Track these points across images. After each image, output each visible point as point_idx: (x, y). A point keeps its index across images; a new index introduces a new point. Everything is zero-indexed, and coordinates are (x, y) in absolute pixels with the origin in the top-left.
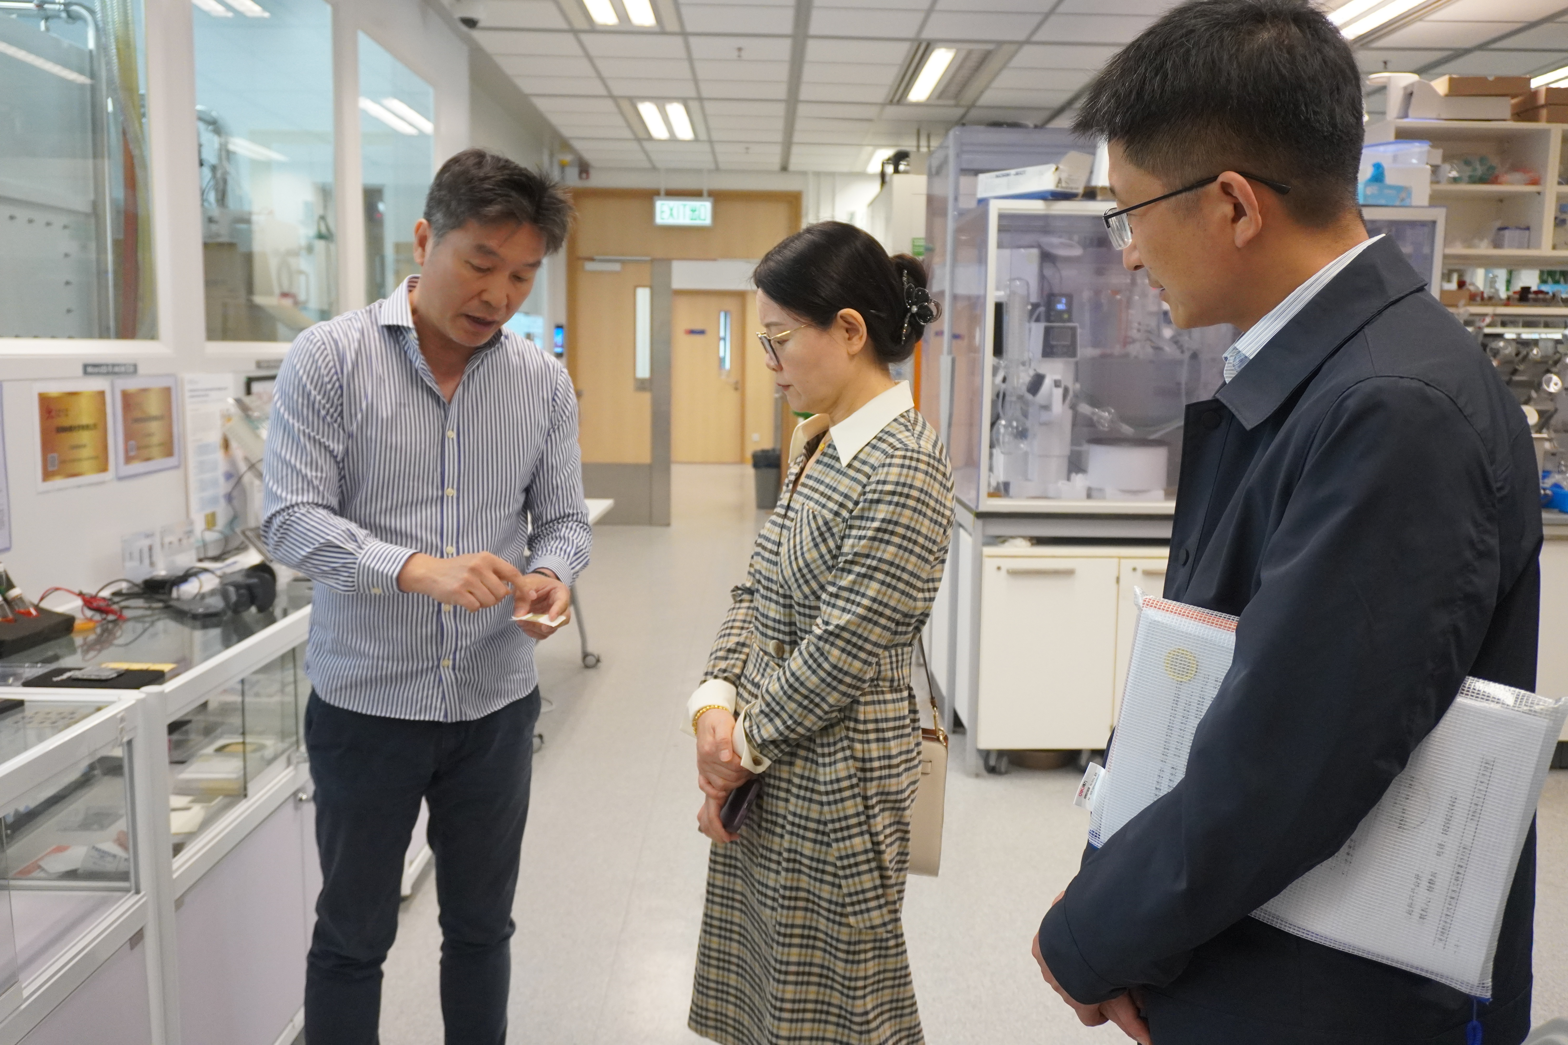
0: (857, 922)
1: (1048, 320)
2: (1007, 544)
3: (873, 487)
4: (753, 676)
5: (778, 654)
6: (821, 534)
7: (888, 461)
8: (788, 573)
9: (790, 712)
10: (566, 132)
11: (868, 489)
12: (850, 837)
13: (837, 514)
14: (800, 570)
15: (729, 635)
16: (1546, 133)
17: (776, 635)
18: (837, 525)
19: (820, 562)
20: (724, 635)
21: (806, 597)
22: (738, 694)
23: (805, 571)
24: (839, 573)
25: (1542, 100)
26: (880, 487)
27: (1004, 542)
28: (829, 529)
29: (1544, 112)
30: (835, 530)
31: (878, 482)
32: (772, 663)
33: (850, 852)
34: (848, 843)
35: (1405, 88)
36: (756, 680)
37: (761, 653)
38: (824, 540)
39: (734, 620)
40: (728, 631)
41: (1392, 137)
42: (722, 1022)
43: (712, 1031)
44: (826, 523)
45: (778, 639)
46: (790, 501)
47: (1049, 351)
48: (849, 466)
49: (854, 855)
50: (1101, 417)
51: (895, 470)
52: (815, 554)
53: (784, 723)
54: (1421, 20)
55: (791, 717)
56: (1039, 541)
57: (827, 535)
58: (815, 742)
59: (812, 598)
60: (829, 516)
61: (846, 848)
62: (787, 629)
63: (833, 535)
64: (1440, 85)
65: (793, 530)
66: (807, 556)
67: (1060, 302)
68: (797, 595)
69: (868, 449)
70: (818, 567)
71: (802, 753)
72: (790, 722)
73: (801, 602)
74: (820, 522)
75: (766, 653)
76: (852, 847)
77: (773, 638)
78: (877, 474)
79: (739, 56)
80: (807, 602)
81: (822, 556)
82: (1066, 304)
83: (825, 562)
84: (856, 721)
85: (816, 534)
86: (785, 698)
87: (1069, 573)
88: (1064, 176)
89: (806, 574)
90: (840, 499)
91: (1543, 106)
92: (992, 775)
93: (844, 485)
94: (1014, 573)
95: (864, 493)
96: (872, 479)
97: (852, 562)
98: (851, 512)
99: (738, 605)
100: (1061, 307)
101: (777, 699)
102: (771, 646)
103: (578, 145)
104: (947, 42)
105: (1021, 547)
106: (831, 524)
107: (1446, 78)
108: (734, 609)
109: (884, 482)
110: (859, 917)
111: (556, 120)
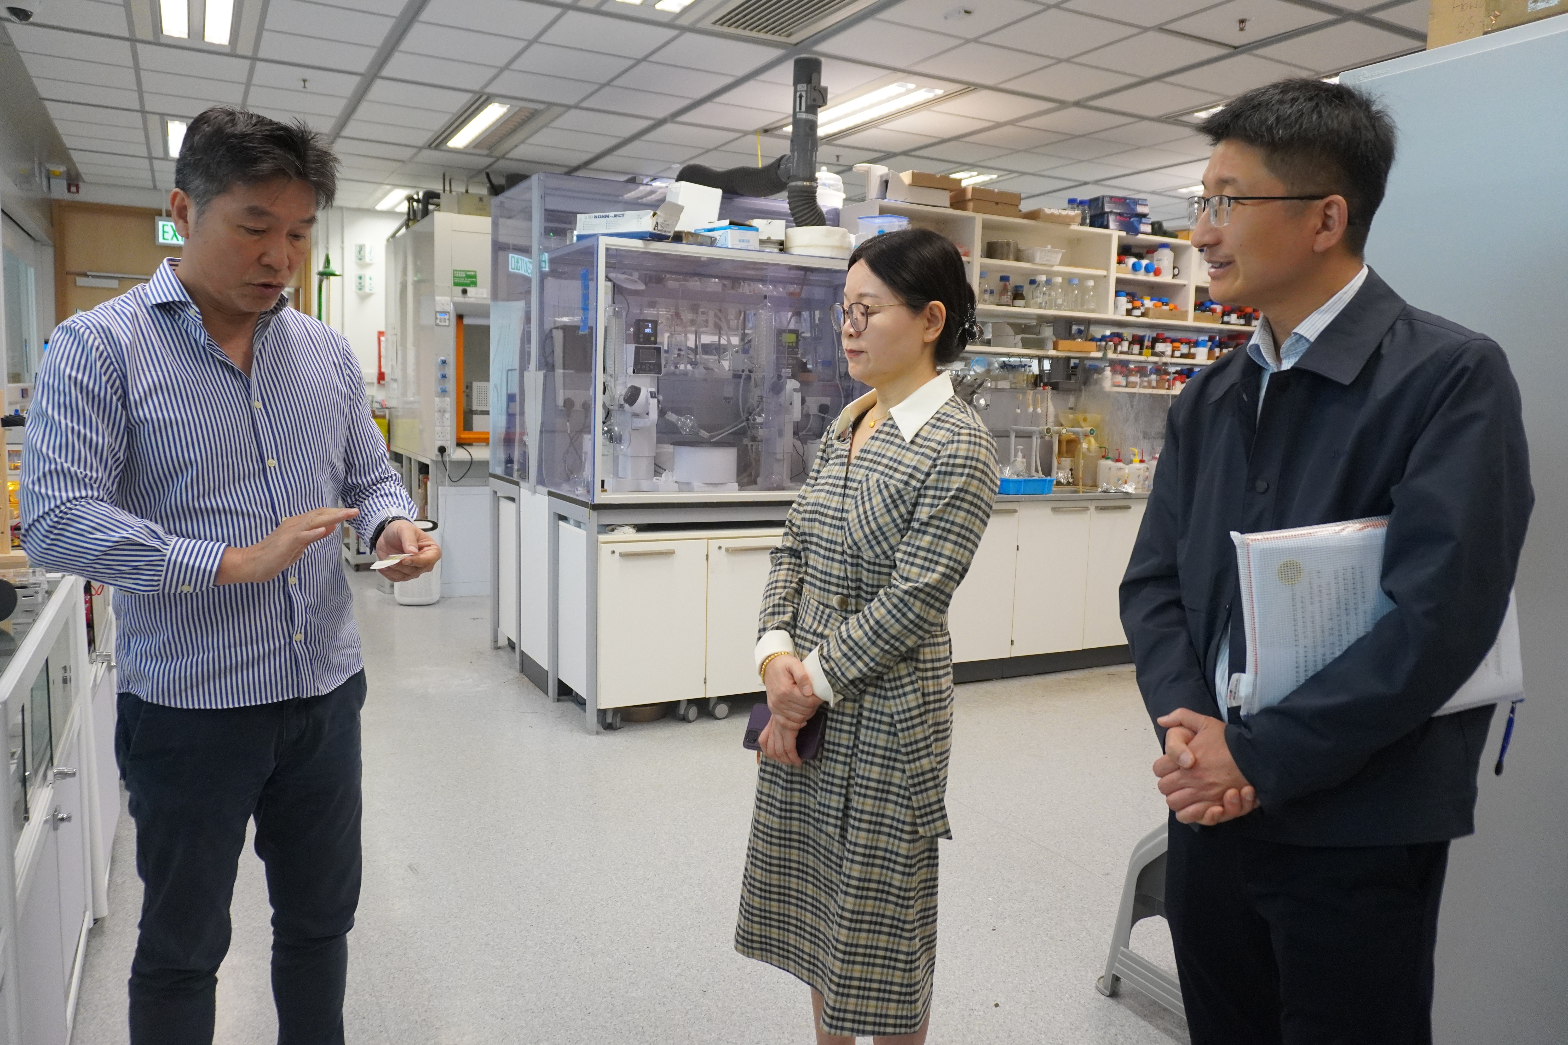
0: (925, 832)
1: (637, 342)
2: (616, 531)
3: (945, 460)
4: (814, 627)
5: (841, 606)
6: (894, 501)
7: (956, 438)
8: (858, 535)
9: (873, 656)
10: (68, 142)
11: (939, 462)
12: (919, 758)
13: (906, 483)
14: (873, 533)
15: (774, 594)
16: (973, 218)
17: (840, 590)
18: (908, 493)
19: (892, 525)
20: (770, 596)
21: (877, 556)
22: (796, 645)
23: (878, 533)
24: (915, 534)
25: (969, 195)
26: (951, 461)
27: (613, 530)
28: (901, 497)
29: (971, 205)
30: (906, 498)
31: (950, 456)
32: (834, 615)
33: (919, 771)
34: (917, 763)
35: (881, 177)
36: (819, 630)
37: (821, 607)
38: (896, 507)
39: (776, 581)
40: (772, 592)
41: (877, 214)
42: (766, 943)
43: (757, 952)
44: (898, 492)
45: (842, 594)
46: (847, 473)
47: (639, 368)
48: (912, 442)
49: (923, 774)
50: (684, 423)
51: (964, 446)
52: (888, 519)
53: (866, 665)
54: (876, 127)
55: (872, 660)
56: (641, 528)
57: (899, 502)
58: (882, 679)
59: (882, 557)
60: (901, 486)
61: (916, 768)
62: (854, 585)
63: (904, 502)
64: (906, 177)
65: (859, 498)
66: (880, 520)
67: (647, 327)
68: (868, 554)
69: (927, 427)
70: (891, 531)
71: (871, 689)
72: (872, 664)
73: (872, 560)
74: (893, 490)
75: (827, 606)
76: (921, 766)
77: (837, 593)
78: (946, 449)
79: (305, 87)
80: (877, 561)
81: (894, 520)
82: (652, 329)
83: (897, 526)
84: (917, 660)
85: (889, 501)
86: (869, 644)
87: (670, 553)
88: (660, 221)
89: (877, 536)
90: (909, 471)
91: (969, 200)
92: (608, 731)
93: (910, 458)
94: (625, 555)
95: (935, 466)
96: (942, 454)
97: (927, 524)
98: (923, 482)
99: (778, 568)
100: (648, 331)
101: (860, 644)
102: (834, 601)
103: (76, 156)
104: (502, 98)
105: (629, 533)
106: (903, 493)
107: (910, 172)
108: (775, 571)
109: (955, 457)
110: (927, 827)
111: (61, 128)
